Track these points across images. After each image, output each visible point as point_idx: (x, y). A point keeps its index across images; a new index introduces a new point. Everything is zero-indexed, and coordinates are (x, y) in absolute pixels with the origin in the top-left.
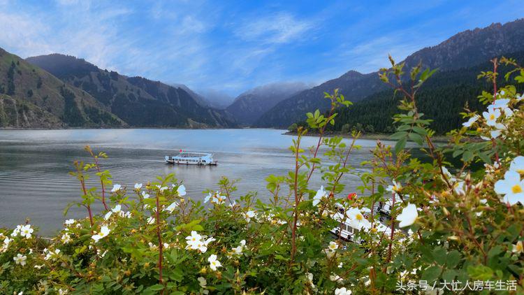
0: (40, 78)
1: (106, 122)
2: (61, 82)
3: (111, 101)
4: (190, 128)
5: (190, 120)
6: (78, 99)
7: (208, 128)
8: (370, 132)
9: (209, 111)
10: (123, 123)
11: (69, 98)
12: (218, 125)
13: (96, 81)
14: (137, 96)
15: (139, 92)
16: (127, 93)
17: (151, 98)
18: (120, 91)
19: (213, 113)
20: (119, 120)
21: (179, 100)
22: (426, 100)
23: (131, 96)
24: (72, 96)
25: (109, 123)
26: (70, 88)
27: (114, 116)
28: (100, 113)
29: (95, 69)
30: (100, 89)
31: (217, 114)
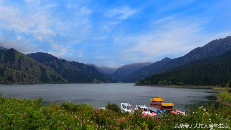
0: (32, 63)
1: (59, 81)
2: (41, 64)
3: (62, 72)
4: (95, 83)
5: (95, 80)
6: (47, 71)
7: (103, 83)
8: (170, 84)
9: (104, 75)
10: (66, 81)
11: (43, 71)
12: (108, 81)
13: (56, 64)
14: (73, 69)
15: (74, 68)
16: (69, 69)
17: (79, 70)
18: (65, 68)
19: (106, 76)
20: (64, 80)
21: (91, 71)
22: (194, 70)
23: (71, 70)
24: (45, 70)
25: (60, 81)
26: (44, 66)
27: (62, 78)
28: (56, 77)
29: (56, 58)
30: (57, 67)
31: (107, 77)
